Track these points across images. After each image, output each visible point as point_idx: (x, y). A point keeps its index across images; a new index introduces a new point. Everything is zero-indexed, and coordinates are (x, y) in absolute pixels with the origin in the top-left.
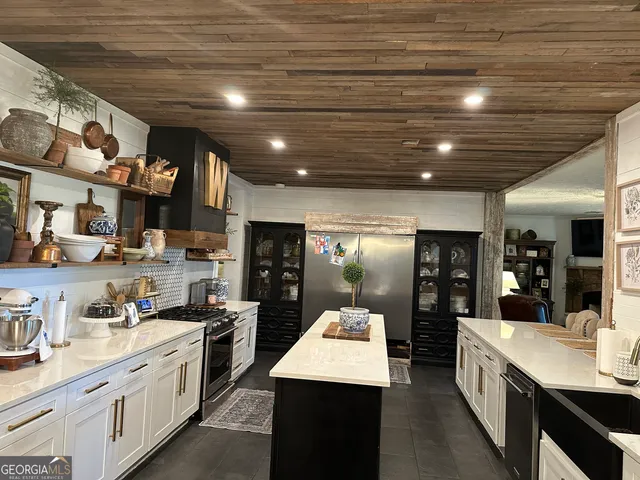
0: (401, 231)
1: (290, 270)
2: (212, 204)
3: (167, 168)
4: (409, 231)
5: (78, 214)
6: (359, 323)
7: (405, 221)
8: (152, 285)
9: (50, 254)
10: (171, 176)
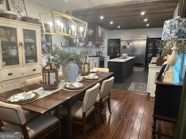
0: (143, 39)
1: (117, 50)
2: (99, 36)
3: (91, 30)
4: (145, 38)
5: (79, 39)
6: (125, 56)
7: (144, 36)
8: (90, 51)
9: (77, 45)
10: (92, 32)
